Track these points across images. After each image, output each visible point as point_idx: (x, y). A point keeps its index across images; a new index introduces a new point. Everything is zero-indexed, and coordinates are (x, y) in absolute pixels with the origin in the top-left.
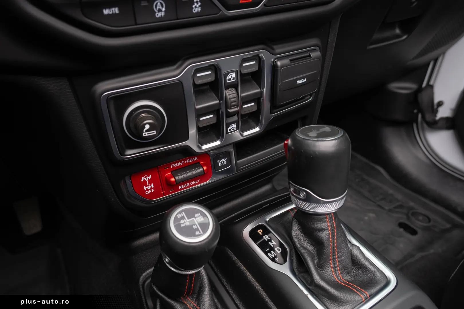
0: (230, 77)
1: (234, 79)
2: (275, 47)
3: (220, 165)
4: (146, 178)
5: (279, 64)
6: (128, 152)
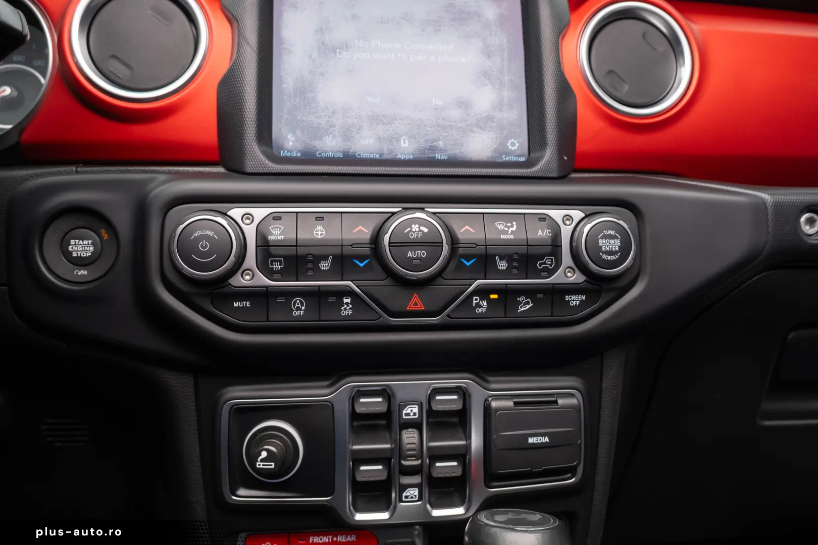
0: (409, 411)
1: (415, 414)
2: (490, 379)
5: (494, 404)
6: (242, 492)
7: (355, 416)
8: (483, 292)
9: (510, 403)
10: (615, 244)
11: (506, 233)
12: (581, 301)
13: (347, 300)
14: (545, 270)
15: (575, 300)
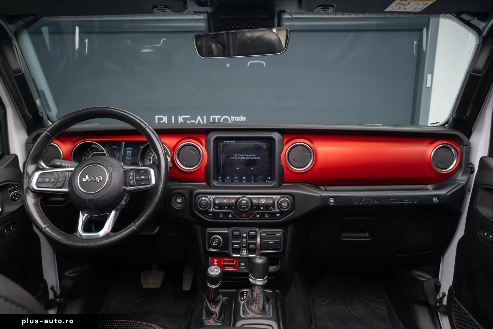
1: (245, 236)
2: (262, 229)
3: (241, 265)
4: (216, 260)
5: (262, 234)
6: (210, 249)
7: (233, 235)
8: (258, 213)
9: (265, 234)
10: (286, 205)
11: (263, 201)
12: (279, 215)
13: (231, 214)
14: (271, 209)
15: (278, 215)
